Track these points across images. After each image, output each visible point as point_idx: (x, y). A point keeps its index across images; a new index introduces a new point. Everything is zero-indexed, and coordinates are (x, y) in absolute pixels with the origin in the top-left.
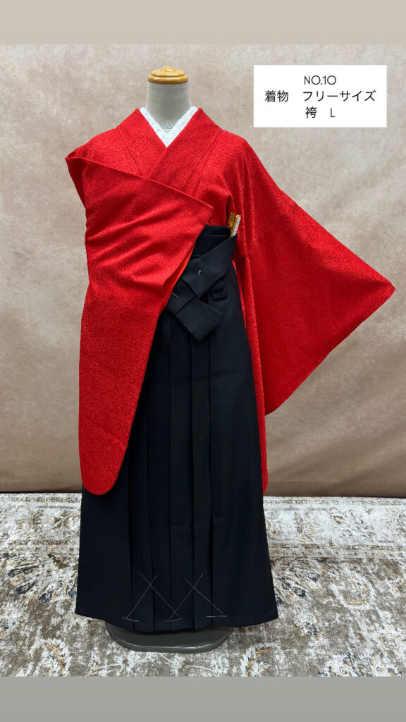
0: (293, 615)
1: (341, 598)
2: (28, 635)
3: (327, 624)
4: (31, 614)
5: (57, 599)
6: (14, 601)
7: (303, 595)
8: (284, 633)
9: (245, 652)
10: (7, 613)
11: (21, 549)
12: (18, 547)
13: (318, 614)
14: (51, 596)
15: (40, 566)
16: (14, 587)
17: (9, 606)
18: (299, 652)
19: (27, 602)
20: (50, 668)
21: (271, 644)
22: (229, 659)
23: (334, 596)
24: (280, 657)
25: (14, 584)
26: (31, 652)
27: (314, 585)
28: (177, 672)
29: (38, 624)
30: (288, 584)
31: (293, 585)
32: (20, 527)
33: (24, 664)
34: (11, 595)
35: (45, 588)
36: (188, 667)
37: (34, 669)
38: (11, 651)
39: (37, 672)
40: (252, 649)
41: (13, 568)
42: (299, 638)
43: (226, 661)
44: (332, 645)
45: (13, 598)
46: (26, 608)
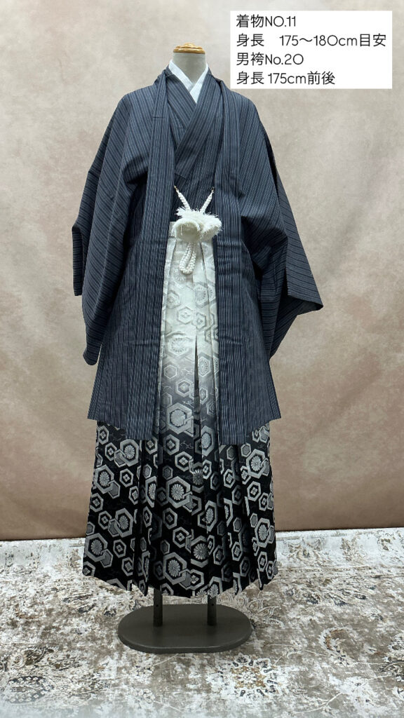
0: (359, 610)
1: (400, 598)
2: (104, 636)
3: (391, 613)
4: (101, 624)
5: (122, 613)
6: (79, 616)
7: (364, 598)
8: (352, 620)
9: (320, 634)
10: (75, 625)
11: (69, 585)
12: (65, 583)
13: (381, 608)
14: (115, 612)
15: (95, 595)
16: (74, 609)
17: (75, 621)
18: (371, 630)
19: (93, 617)
20: (136, 655)
21: (344, 628)
22: (306, 638)
23: (393, 597)
24: (355, 635)
25: (74, 607)
26: (113, 646)
27: (372, 592)
28: (260, 649)
29: (112, 629)
30: (348, 593)
31: (352, 592)
32: (60, 571)
33: (109, 653)
34: (74, 614)
35: (106, 608)
36: (269, 645)
37: (121, 656)
38: (92, 646)
39: (124, 657)
40: (326, 632)
41: (66, 596)
42: (368, 623)
43: (304, 640)
44: (399, 625)
45: (77, 615)
46: (94, 620)
